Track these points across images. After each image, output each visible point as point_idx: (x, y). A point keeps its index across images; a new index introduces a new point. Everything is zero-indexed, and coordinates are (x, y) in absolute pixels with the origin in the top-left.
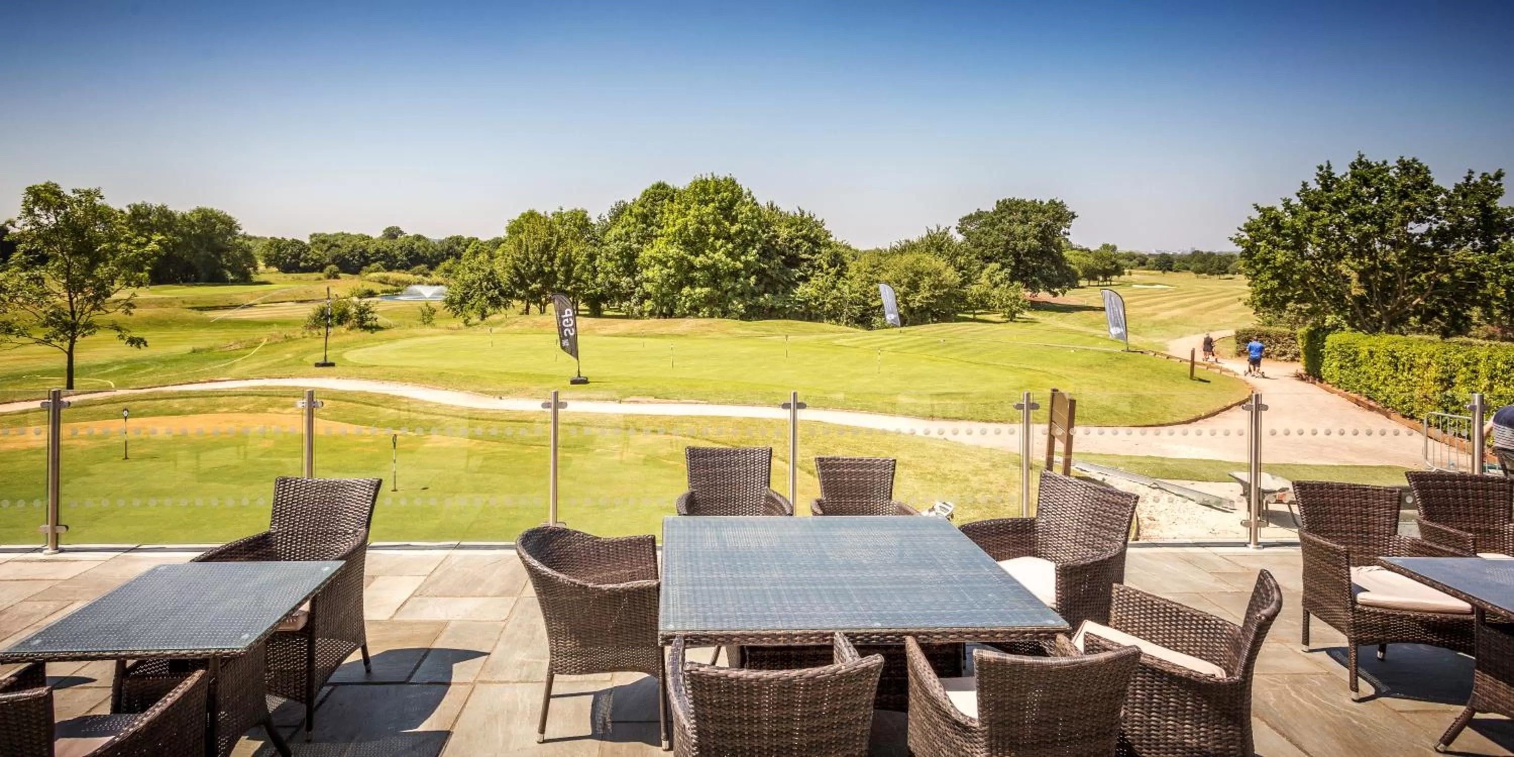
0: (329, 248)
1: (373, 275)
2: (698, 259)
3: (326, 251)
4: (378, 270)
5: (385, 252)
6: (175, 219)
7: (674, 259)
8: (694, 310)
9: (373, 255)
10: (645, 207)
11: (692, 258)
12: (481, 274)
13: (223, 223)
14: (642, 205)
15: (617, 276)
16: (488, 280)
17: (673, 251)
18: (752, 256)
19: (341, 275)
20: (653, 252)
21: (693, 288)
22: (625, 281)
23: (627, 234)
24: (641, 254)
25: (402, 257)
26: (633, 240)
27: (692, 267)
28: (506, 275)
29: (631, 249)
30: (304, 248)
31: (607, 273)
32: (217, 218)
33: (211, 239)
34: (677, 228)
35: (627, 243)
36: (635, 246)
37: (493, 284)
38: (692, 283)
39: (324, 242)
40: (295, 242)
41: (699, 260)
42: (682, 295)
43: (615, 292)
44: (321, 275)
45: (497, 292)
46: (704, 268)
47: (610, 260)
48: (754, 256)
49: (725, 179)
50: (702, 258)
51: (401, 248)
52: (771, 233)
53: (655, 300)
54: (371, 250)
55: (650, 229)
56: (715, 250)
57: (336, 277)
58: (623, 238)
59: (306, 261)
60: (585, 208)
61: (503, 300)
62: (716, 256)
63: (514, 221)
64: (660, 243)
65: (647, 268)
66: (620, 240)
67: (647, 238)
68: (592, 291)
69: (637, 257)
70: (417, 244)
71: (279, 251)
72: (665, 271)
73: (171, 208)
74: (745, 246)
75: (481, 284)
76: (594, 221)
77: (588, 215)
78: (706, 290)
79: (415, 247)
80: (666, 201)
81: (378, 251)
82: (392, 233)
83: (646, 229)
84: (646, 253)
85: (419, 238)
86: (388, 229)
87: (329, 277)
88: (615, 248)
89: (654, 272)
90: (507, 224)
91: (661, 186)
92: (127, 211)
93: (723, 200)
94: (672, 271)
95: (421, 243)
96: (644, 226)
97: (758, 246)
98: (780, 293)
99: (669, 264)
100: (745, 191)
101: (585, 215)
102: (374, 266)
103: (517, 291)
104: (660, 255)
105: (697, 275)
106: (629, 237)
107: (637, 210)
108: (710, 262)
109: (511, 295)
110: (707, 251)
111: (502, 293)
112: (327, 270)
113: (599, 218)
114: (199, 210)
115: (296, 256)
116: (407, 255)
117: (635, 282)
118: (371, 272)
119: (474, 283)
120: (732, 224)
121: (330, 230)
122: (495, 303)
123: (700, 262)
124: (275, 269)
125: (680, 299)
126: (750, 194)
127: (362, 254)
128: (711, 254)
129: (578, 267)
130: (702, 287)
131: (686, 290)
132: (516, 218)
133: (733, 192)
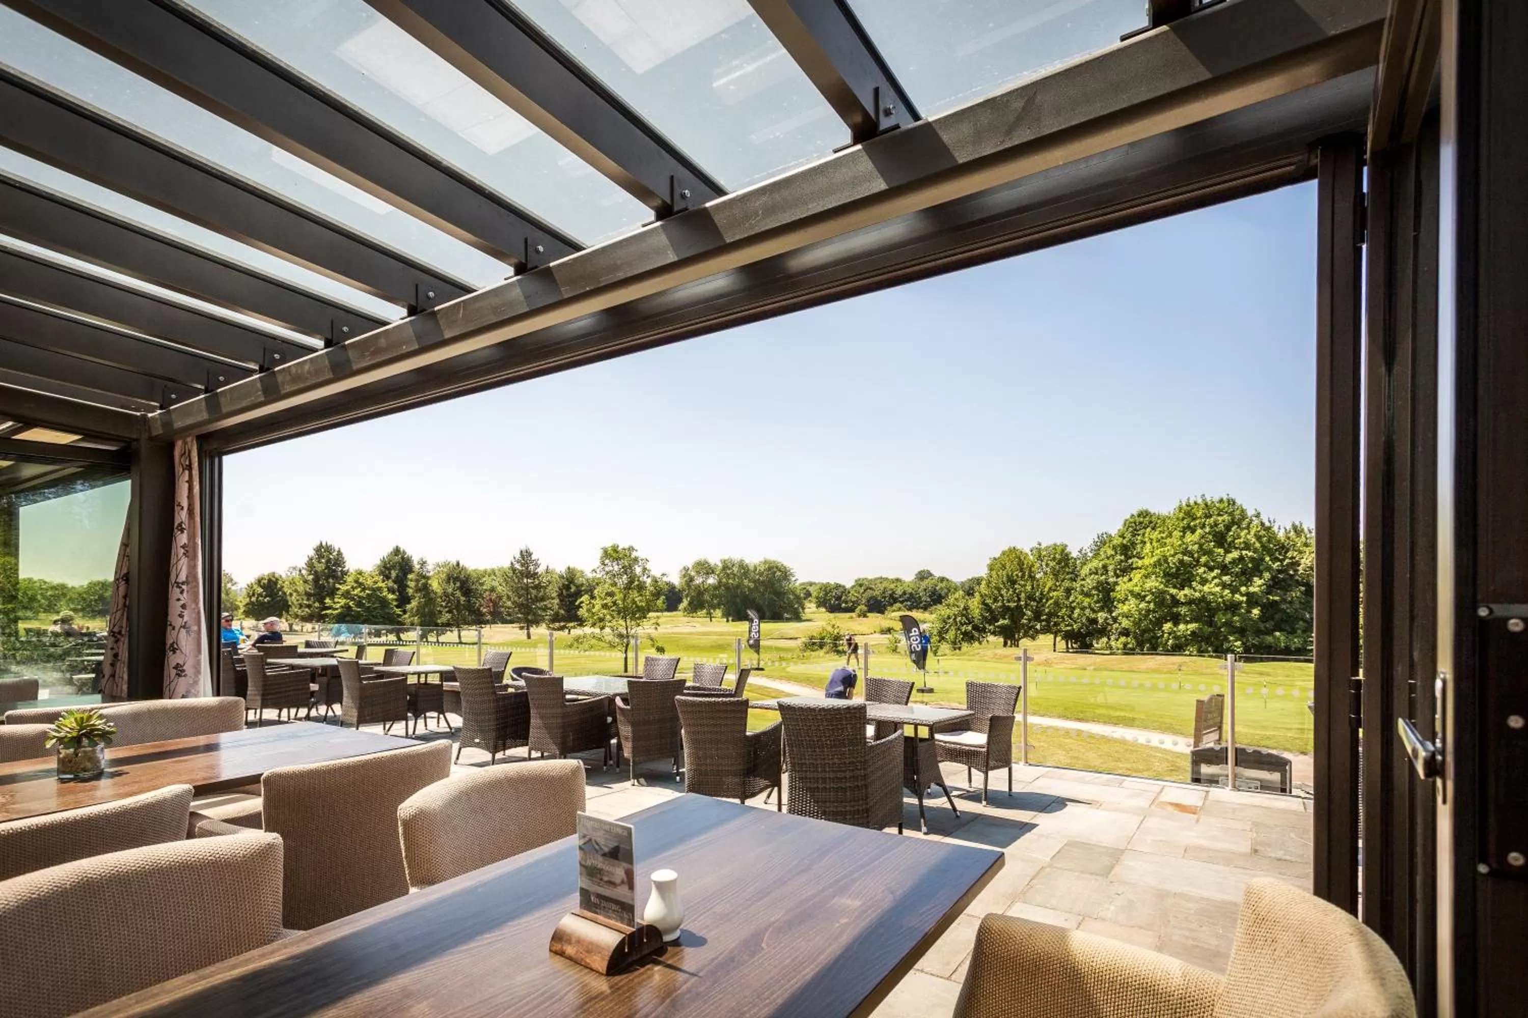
0: (865, 591)
1: (894, 614)
2: (1182, 593)
3: (863, 593)
4: (900, 609)
5: (911, 594)
6: (748, 570)
7: (1153, 594)
8: (1178, 649)
9: (901, 596)
10: (1124, 538)
11: (1173, 591)
12: (955, 610)
13: (780, 571)
14: (1123, 537)
15: (1094, 611)
16: (963, 615)
17: (1153, 583)
18: (1257, 585)
19: (869, 614)
20: (1130, 585)
21: (1176, 624)
22: (1101, 616)
23: (1105, 567)
24: (1118, 588)
25: (925, 598)
26: (1111, 573)
27: (1176, 602)
28: (977, 611)
29: (1108, 583)
30: (845, 591)
31: (1083, 609)
32: (777, 567)
33: (773, 584)
34: (1155, 559)
35: (1104, 577)
36: (1111, 580)
37: (967, 619)
38: (1176, 619)
39: (861, 585)
40: (838, 586)
41: (1182, 595)
42: (1163, 632)
43: (1094, 629)
44: (853, 615)
45: (970, 628)
46: (1190, 602)
47: (1087, 595)
48: (1260, 586)
49: (1221, 501)
50: (1187, 591)
51: (925, 590)
52: (1287, 561)
53: (1135, 638)
54: (899, 592)
55: (1130, 561)
56: (1204, 582)
57: (865, 616)
58: (1100, 572)
59: (846, 602)
60: (1066, 542)
61: (976, 634)
62: (1206, 588)
63: (995, 559)
64: (1137, 576)
65: (1123, 602)
66: (1096, 573)
67: (1125, 570)
68: (1069, 628)
69: (1113, 590)
70: (940, 585)
71: (826, 594)
72: (1143, 605)
73: (747, 561)
74: (1247, 576)
75: (955, 619)
76: (1074, 554)
77: (1068, 550)
78: (1193, 626)
79: (937, 588)
80: (1149, 529)
81: (904, 593)
82: (923, 576)
83: (1126, 561)
84: (1123, 587)
85: (942, 579)
86: (920, 573)
87: (859, 616)
88: (1090, 582)
89: (1131, 606)
90: (989, 562)
91: (1144, 514)
92: (720, 565)
93: (1216, 525)
94: (1152, 606)
95: (943, 585)
96: (1123, 557)
97: (1267, 575)
98: (1299, 632)
99: (1147, 599)
100: (1250, 512)
101: (1063, 551)
102: (898, 605)
103: (987, 626)
104: (1137, 589)
105: (1183, 610)
106: (1107, 571)
107: (1117, 541)
108: (1197, 595)
109: (983, 631)
110: (1194, 584)
111: (975, 628)
112: (857, 611)
113: (1080, 552)
114: (765, 562)
115: (839, 598)
116: (930, 596)
117: (1112, 617)
118: (894, 611)
119: (949, 618)
120: (1227, 551)
121: (871, 575)
122: (969, 637)
123: (1185, 595)
124: (824, 610)
125: (1162, 636)
126: (1258, 515)
127: (891, 596)
128: (1199, 587)
129: (1051, 602)
130: (1187, 622)
131: (1167, 626)
132: (997, 555)
133: (1231, 514)
